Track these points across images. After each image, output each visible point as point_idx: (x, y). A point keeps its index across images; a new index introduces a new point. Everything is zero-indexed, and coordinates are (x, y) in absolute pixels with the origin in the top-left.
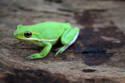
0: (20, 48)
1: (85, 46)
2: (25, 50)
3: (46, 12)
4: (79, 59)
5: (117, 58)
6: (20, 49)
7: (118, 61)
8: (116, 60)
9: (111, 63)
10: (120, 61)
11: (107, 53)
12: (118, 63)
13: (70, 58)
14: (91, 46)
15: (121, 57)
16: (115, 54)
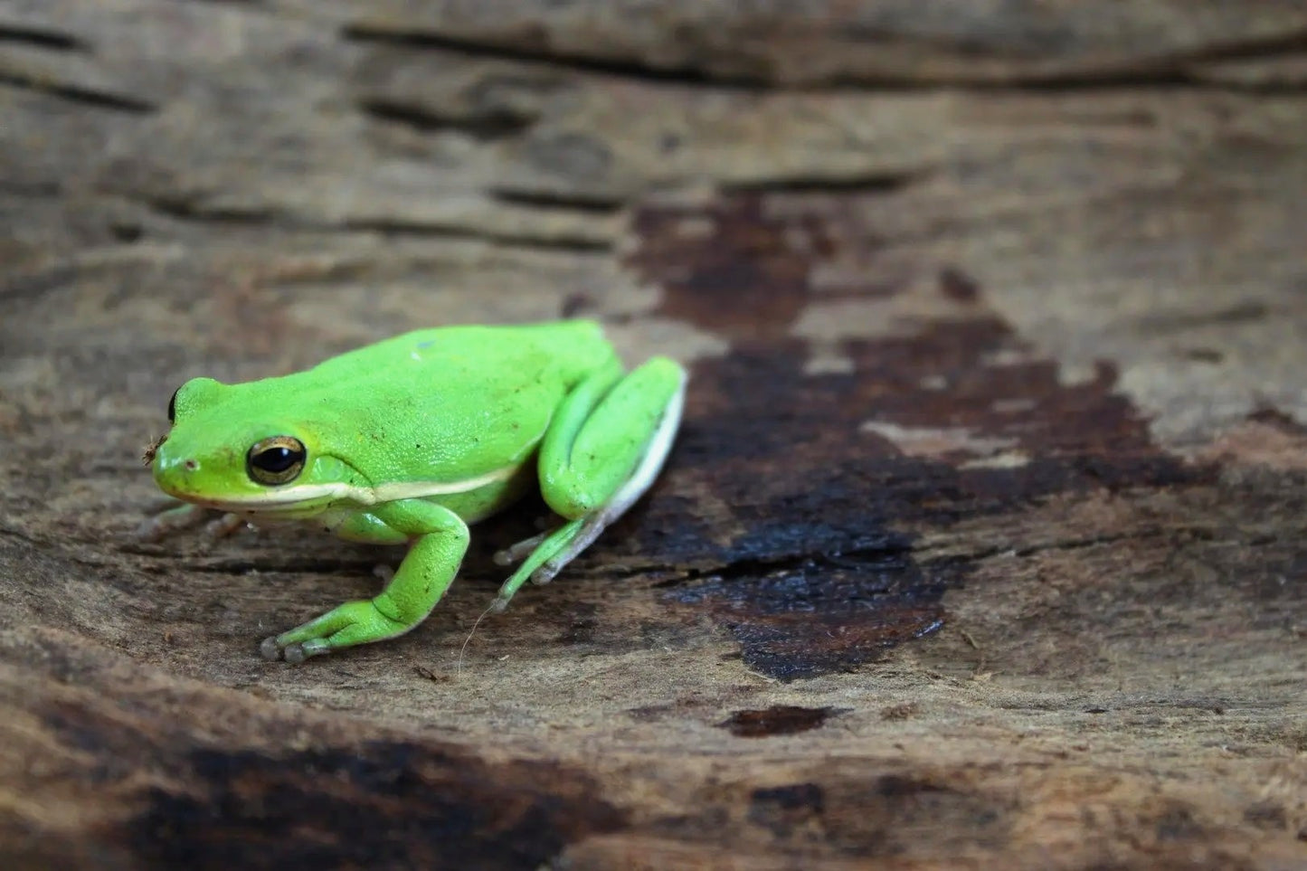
0: (205, 562)
1: (743, 513)
2: (249, 580)
3: (391, 228)
4: (692, 630)
5: (1002, 597)
6: (208, 569)
7: (1012, 619)
8: (995, 613)
9: (953, 646)
10: (1028, 623)
11: (920, 557)
12: (1012, 636)
13: (621, 627)
14: (789, 508)
15: (1034, 584)
16: (988, 567)
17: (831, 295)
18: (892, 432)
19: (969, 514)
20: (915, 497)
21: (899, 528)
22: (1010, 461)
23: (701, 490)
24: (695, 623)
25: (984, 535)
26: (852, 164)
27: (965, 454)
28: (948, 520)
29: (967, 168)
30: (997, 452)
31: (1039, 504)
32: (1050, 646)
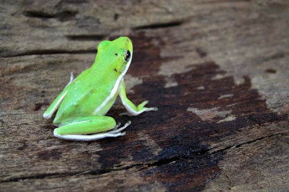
0: (5, 178)
1: (161, 144)
2: (19, 184)
4: (152, 185)
5: (234, 161)
6: (6, 181)
7: (238, 168)
8: (233, 166)
9: (223, 179)
10: (242, 168)
11: (211, 152)
12: (239, 173)
13: (132, 187)
15: (242, 156)
16: (229, 152)
17: (167, 59)
18: (196, 111)
19: (222, 137)
20: (207, 134)
21: (204, 143)
22: (231, 118)
23: (147, 137)
24: (153, 183)
25: (227, 143)
26: (168, 18)
27: (218, 118)
28: (217, 139)
29: (200, 18)
30: (227, 116)
31: (240, 131)
32: (248, 174)
